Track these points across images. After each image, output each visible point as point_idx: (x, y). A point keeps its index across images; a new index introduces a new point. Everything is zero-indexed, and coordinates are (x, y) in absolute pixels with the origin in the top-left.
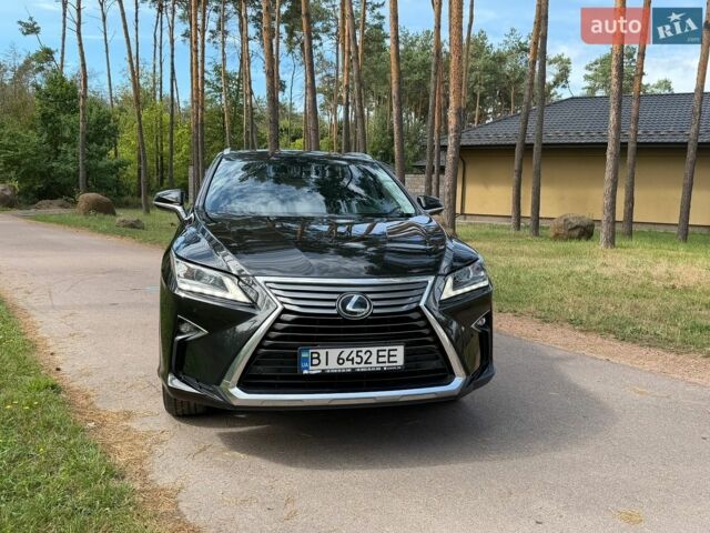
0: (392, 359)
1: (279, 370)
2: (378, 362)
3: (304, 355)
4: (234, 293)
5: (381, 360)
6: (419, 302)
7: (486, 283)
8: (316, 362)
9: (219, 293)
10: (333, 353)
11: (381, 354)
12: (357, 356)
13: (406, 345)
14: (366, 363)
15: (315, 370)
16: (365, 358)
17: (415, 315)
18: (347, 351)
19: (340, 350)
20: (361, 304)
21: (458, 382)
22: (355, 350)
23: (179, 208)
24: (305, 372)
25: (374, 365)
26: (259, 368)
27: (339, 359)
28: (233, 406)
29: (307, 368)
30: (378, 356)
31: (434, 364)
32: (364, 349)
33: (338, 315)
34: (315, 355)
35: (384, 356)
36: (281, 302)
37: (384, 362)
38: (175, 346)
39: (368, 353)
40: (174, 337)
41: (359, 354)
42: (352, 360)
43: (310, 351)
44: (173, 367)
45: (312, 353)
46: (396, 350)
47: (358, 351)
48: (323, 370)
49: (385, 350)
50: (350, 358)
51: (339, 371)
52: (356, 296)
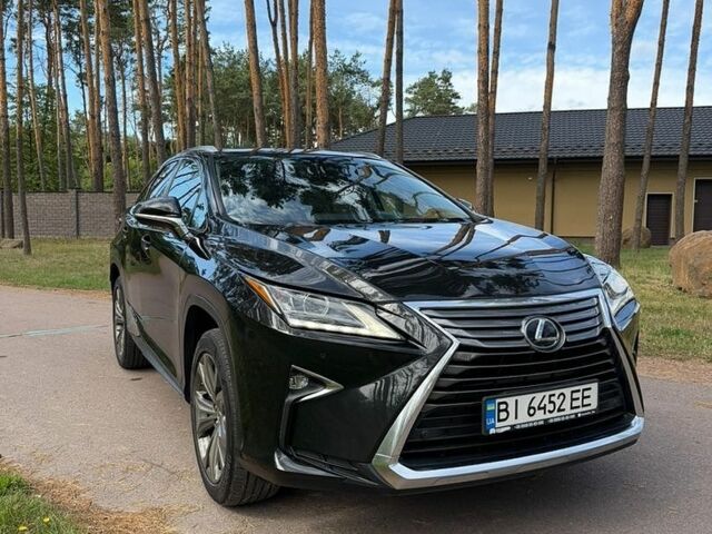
0: (586, 401)
2: (572, 408)
3: (490, 407)
4: (372, 327)
5: (575, 404)
8: (503, 415)
9: (348, 329)
10: (524, 400)
11: (575, 396)
12: (550, 402)
13: (600, 379)
15: (500, 427)
16: (558, 403)
18: (539, 396)
19: (531, 396)
20: (549, 331)
22: (548, 394)
24: (492, 431)
25: (568, 411)
27: (530, 408)
28: (394, 489)
29: (493, 426)
30: (573, 400)
32: (557, 392)
33: (527, 348)
34: (503, 407)
35: (578, 399)
36: (456, 336)
37: (578, 407)
38: (286, 411)
39: (562, 397)
40: (287, 396)
41: (552, 399)
42: (544, 408)
43: (498, 401)
44: (282, 443)
45: (500, 404)
46: (590, 389)
47: (550, 396)
48: (512, 426)
49: (578, 391)
50: (542, 405)
51: (531, 425)
52: (542, 322)
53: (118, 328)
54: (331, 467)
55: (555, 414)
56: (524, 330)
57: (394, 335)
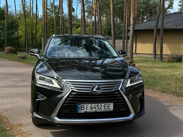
0: (109, 108)
1: (71, 111)
2: (104, 109)
3: (79, 106)
4: (56, 85)
5: (105, 108)
6: (118, 88)
7: (142, 81)
8: (83, 108)
9: (50, 85)
11: (105, 106)
12: (97, 107)
13: (114, 103)
14: (100, 109)
17: (117, 93)
18: (94, 105)
19: (91, 105)
20: (98, 89)
21: (132, 116)
23: (38, 55)
25: (103, 109)
26: (64, 110)
27: (91, 108)
28: (55, 123)
29: (80, 111)
30: (104, 107)
31: (124, 109)
32: (100, 104)
33: (90, 93)
34: (83, 106)
35: (106, 107)
36: (71, 88)
37: (107, 109)
38: (36, 103)
39: (101, 106)
40: (36, 99)
41: (98, 106)
42: (95, 108)
43: (81, 105)
45: (82, 106)
46: (110, 105)
47: (97, 105)
48: (86, 111)
49: (107, 105)
50: (95, 107)
51: (91, 112)
52: (97, 86)
56: (90, 88)
57: (59, 87)
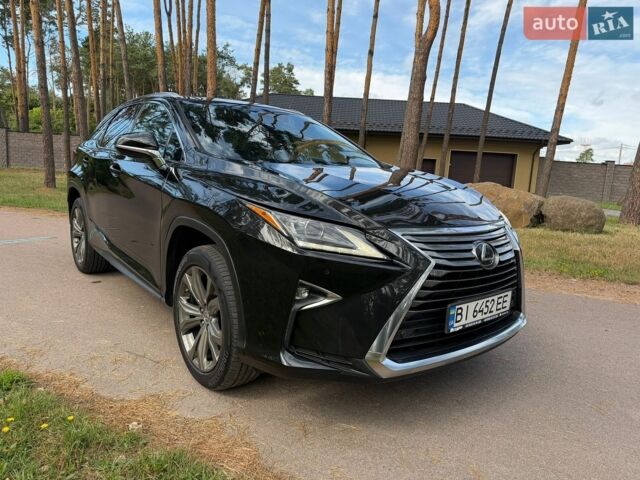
0: (504, 305)
2: (497, 310)
3: (452, 312)
5: (498, 307)
8: (459, 317)
10: (472, 305)
11: (499, 301)
12: (486, 306)
13: (513, 289)
15: (456, 327)
16: (490, 307)
18: (480, 302)
19: (475, 303)
22: (485, 300)
23: (155, 153)
24: (452, 330)
25: (494, 312)
27: (474, 312)
28: (381, 378)
30: (498, 304)
32: (490, 299)
33: (478, 266)
34: (460, 311)
35: (501, 303)
36: (433, 257)
37: (500, 309)
38: (291, 318)
39: (492, 302)
40: (291, 306)
41: (487, 304)
42: (482, 311)
43: (457, 307)
44: (286, 344)
45: (458, 309)
46: (507, 296)
47: (486, 302)
48: (464, 326)
49: (501, 297)
50: (481, 309)
51: (474, 324)
52: (484, 245)
53: (76, 240)
54: (328, 361)
55: (488, 315)
56: (474, 252)
57: (380, 255)
